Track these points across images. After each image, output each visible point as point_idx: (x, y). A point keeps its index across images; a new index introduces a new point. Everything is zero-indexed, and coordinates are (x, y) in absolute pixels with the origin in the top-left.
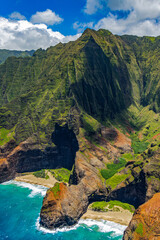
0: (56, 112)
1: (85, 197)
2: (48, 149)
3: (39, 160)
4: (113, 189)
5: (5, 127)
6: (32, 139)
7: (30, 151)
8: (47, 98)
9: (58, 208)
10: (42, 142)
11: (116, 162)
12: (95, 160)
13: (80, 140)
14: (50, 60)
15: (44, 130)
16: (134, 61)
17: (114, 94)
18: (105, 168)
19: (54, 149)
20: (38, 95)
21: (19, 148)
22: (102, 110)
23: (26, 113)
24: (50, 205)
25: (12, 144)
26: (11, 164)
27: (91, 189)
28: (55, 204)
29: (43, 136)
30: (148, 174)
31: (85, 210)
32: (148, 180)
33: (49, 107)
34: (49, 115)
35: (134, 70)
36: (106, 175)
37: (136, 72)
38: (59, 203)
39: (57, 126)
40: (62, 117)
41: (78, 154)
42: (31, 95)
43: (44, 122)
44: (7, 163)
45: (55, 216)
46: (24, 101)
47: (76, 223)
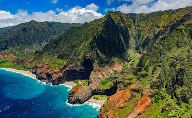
0: (85, 52)
1: (90, 92)
2: (81, 70)
3: (77, 75)
4: (105, 89)
5: (64, 59)
6: (74, 65)
7: (72, 70)
8: (84, 46)
9: (76, 95)
10: (78, 66)
11: (111, 77)
12: (100, 76)
13: (94, 66)
14: (90, 28)
15: (79, 61)
16: (133, 27)
17: (119, 43)
18: (104, 80)
19: (83, 70)
20: (80, 44)
21: (67, 69)
22: (110, 52)
23: (73, 53)
24: (73, 94)
25: (65, 67)
26: (64, 76)
27: (94, 89)
28: (75, 93)
29: (79, 64)
30: (118, 82)
31: (89, 98)
32: (118, 85)
33: (83, 50)
34: (82, 54)
35: (132, 32)
36: (103, 83)
37: (134, 33)
38: (77, 93)
39: (85, 59)
40: (88, 55)
41: (92, 72)
42: (76, 44)
43: (80, 57)
44: (61, 75)
45: (74, 99)
46: (73, 47)
47: (83, 103)
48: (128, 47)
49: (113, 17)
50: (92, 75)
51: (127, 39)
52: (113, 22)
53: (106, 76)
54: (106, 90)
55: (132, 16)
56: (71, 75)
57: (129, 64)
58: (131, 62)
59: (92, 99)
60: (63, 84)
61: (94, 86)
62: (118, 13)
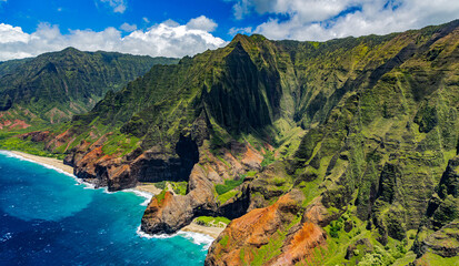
0: (183, 122)
1: (190, 208)
2: (171, 160)
3: (162, 171)
4: (222, 204)
5: (136, 135)
6: (156, 148)
7: (153, 160)
8: (181, 107)
9: (159, 215)
10: (166, 152)
11: (237, 179)
12: (214, 174)
13: (201, 152)
14: (195, 68)
15: (169, 140)
16: (290, 70)
17: (258, 104)
18: (222, 184)
19: (177, 160)
20: (172, 104)
21: (142, 156)
22: (238, 123)
23: (157, 122)
24: (152, 212)
25: (138, 152)
26: (133, 172)
27: (199, 202)
28: (157, 210)
29: (168, 146)
30: (253, 189)
31: (188, 222)
32: (252, 196)
33: (178, 117)
34: (176, 125)
35: (288, 81)
36: (220, 191)
37: (292, 83)
38: (161, 210)
39: (181, 136)
40: (188, 128)
41: (196, 166)
42: (164, 104)
43: (171, 131)
44: (129, 170)
45: (153, 223)
46: (157, 109)
47: (174, 232)
48: (278, 113)
49: (246, 46)
50: (197, 172)
51: (275, 96)
52: (247, 57)
53: (226, 175)
54: (225, 207)
55: (289, 46)
56: (150, 171)
57: (277, 151)
58: (283, 148)
59: (193, 225)
60: (131, 190)
61: (200, 196)
62: (259, 39)
